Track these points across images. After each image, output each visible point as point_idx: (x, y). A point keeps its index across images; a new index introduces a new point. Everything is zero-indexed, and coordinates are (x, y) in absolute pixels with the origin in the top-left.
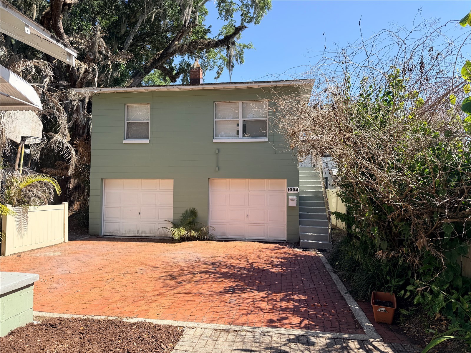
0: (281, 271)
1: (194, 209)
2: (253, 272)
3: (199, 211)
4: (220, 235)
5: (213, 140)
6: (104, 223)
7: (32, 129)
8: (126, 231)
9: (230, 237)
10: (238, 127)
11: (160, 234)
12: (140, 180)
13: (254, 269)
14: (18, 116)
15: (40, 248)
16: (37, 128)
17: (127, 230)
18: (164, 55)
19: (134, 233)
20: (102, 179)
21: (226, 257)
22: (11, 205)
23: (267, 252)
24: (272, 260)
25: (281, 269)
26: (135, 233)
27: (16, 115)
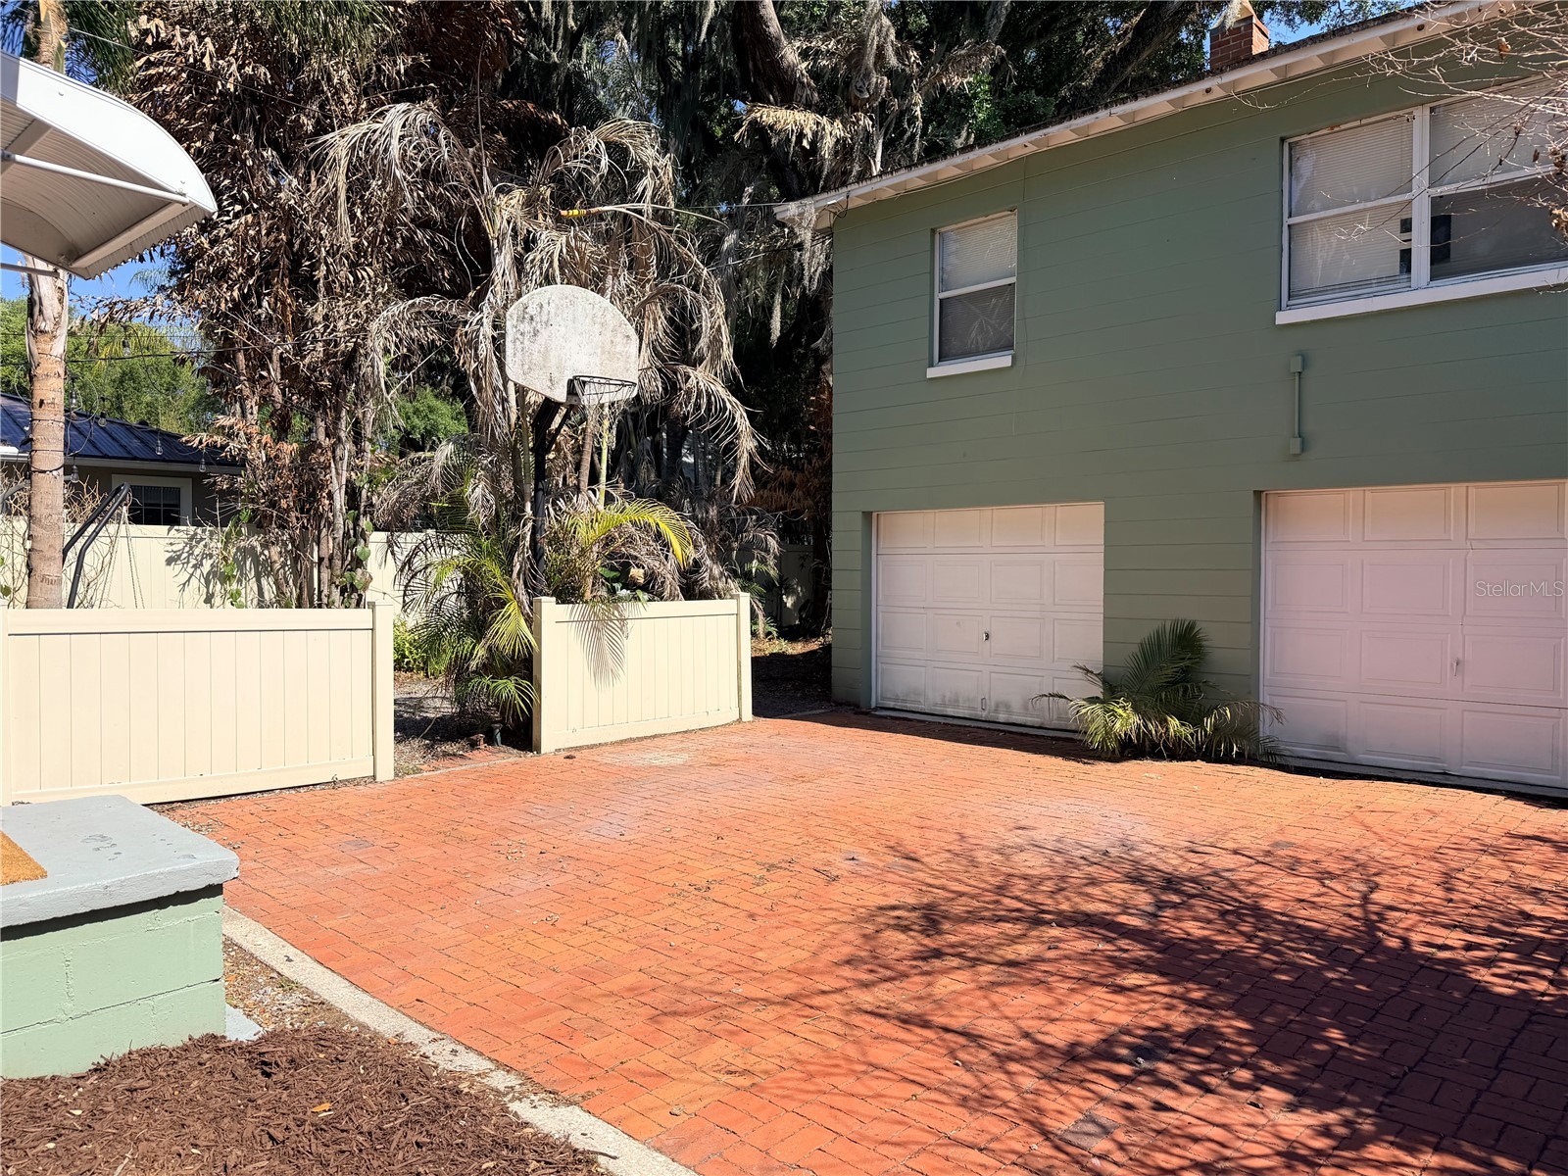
0: (1541, 986)
1: (1191, 626)
2: (1355, 965)
3: (1216, 637)
4: (1314, 746)
5: (1278, 314)
6: (880, 665)
7: (603, 353)
8: (947, 699)
9: (1363, 757)
10: (1406, 236)
11: (1059, 718)
12: (987, 512)
13: (1375, 946)
14: (552, 314)
15: (655, 736)
16: (619, 348)
17: (948, 695)
18: (1148, 28)
19: (970, 708)
20: (867, 516)
21: (1266, 858)
22: (554, 599)
23: (1521, 856)
24: (1527, 908)
25: (1548, 973)
26: (974, 709)
27: (545, 311)
